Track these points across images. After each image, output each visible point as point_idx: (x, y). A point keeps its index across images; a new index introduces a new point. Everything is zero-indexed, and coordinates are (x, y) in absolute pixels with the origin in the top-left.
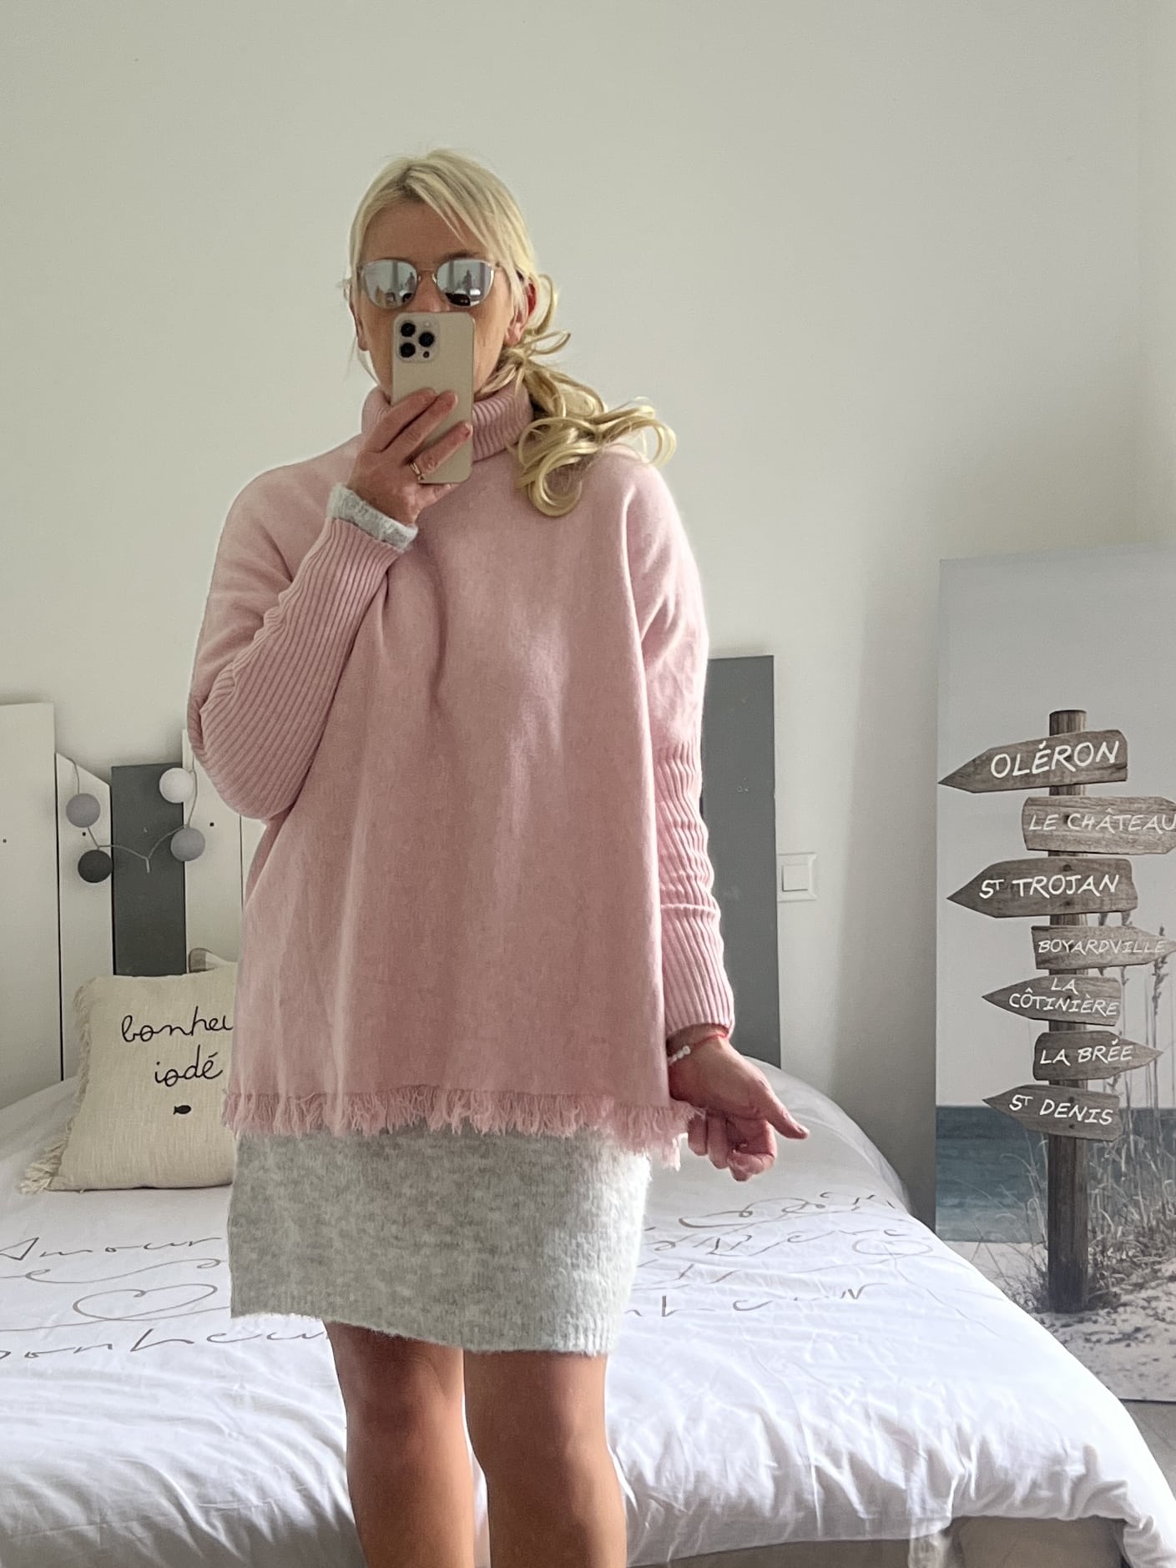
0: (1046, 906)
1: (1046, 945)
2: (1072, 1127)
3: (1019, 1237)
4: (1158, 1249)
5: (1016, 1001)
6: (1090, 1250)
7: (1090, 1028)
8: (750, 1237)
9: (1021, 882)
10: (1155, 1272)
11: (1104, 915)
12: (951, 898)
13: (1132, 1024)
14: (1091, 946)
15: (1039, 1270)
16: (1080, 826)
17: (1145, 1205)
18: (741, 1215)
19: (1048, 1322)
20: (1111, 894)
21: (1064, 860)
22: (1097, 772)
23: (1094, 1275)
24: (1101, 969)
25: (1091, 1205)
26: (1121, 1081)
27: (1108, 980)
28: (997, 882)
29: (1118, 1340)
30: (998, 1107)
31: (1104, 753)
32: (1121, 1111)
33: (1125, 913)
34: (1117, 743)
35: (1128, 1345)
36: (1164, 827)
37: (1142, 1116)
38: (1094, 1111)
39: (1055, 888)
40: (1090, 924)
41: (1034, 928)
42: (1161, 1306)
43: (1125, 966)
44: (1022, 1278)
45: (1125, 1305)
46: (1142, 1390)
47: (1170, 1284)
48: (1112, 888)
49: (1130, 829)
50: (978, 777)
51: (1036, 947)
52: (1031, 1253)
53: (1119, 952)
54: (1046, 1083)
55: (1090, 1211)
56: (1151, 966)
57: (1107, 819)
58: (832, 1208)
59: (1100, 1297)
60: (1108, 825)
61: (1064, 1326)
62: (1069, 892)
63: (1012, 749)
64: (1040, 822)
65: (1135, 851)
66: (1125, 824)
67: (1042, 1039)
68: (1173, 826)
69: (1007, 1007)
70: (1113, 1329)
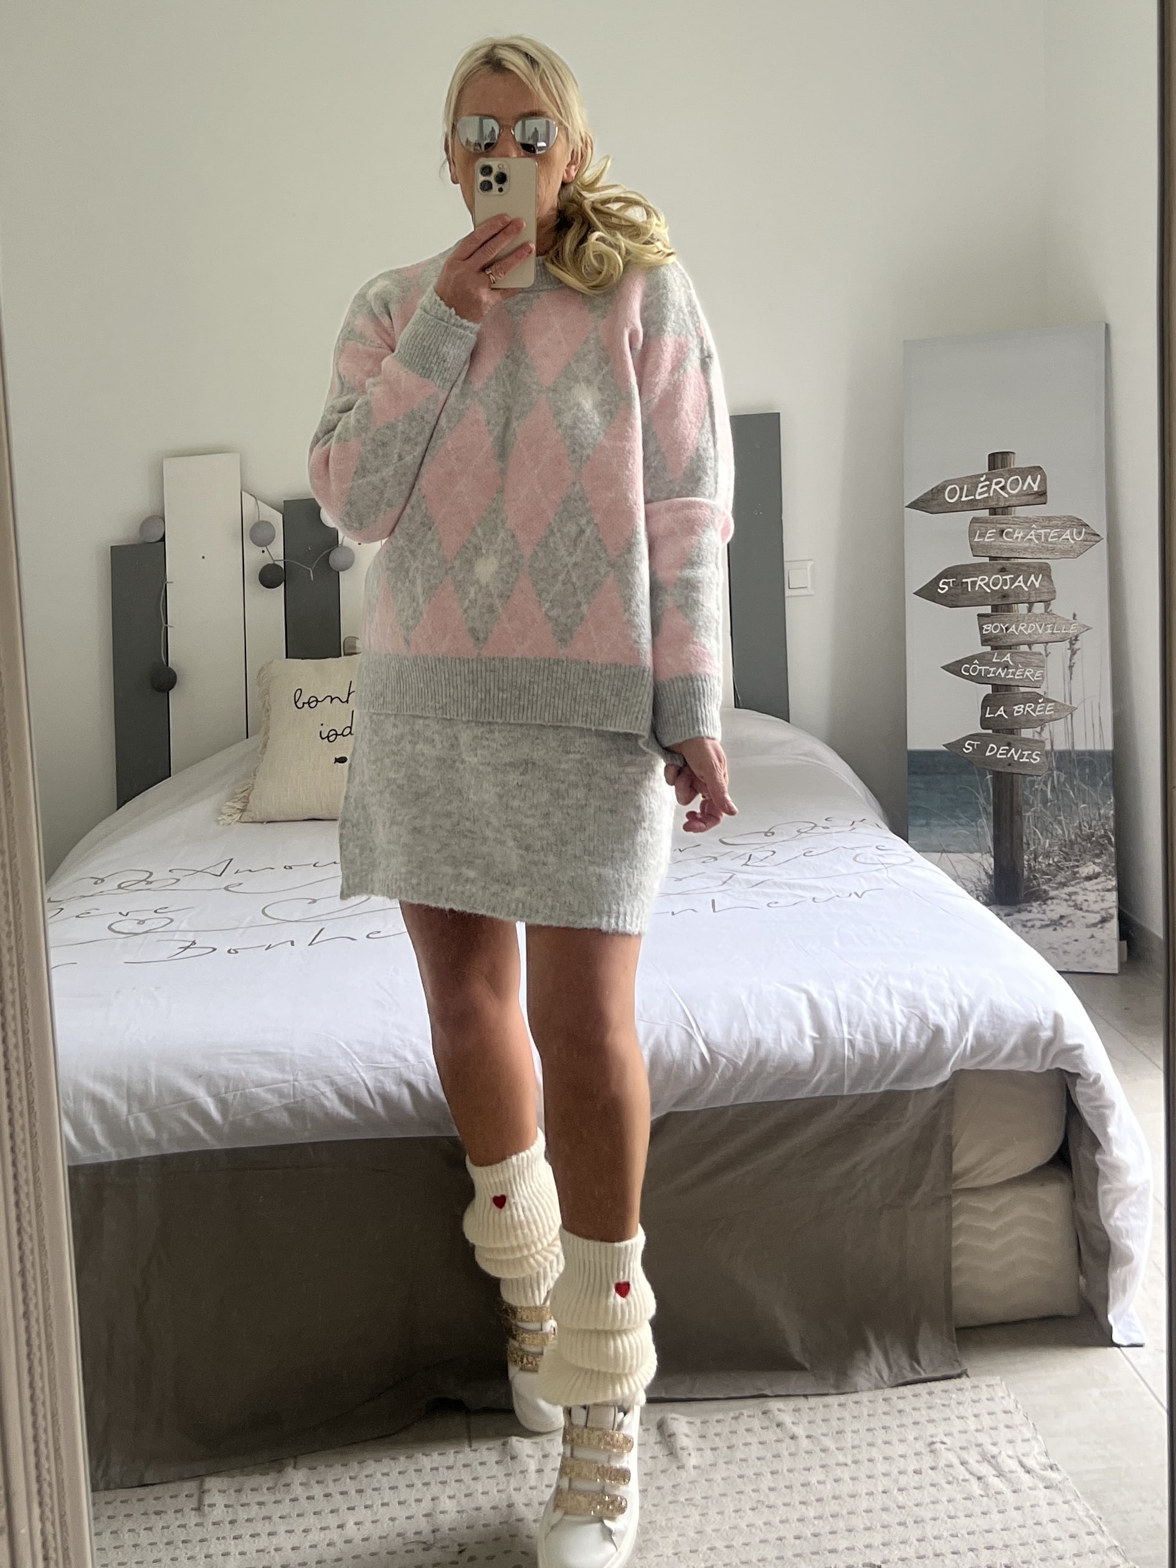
0: (987, 599)
1: (989, 628)
2: (1009, 765)
3: (970, 847)
4: (1076, 856)
5: (967, 670)
6: (1026, 857)
7: (1022, 689)
8: (774, 852)
9: (969, 580)
10: (1075, 873)
11: (1031, 604)
12: (916, 593)
13: (1053, 686)
14: (1022, 628)
15: (987, 873)
16: (1012, 538)
17: (1066, 823)
18: (766, 835)
20: (1037, 589)
21: (1001, 564)
22: (1025, 498)
23: (1029, 878)
24: (1030, 645)
25: (1026, 824)
26: (1046, 730)
27: (1035, 653)
28: (951, 580)
29: (1047, 926)
30: (954, 750)
31: (1029, 484)
32: (1047, 752)
33: (1047, 603)
34: (1039, 476)
35: (1055, 930)
36: (1075, 537)
37: (1062, 756)
38: (1026, 753)
39: (995, 585)
40: (1021, 612)
41: (979, 615)
42: (1079, 899)
43: (1047, 643)
44: (975, 880)
45: (1052, 898)
46: (1066, 964)
47: (1086, 883)
48: (1037, 585)
49: (1050, 540)
50: (935, 502)
51: (981, 629)
52: (981, 860)
53: (1043, 633)
54: (990, 731)
55: (1025, 828)
56: (1067, 644)
57: (1033, 532)
58: (835, 829)
59: (1034, 892)
60: (1033, 537)
61: (1011, 914)
62: (1005, 588)
63: (959, 481)
64: (982, 536)
65: (1053, 556)
66: (1046, 537)
67: (987, 698)
68: (1082, 537)
69: (959, 674)
70: (1044, 916)
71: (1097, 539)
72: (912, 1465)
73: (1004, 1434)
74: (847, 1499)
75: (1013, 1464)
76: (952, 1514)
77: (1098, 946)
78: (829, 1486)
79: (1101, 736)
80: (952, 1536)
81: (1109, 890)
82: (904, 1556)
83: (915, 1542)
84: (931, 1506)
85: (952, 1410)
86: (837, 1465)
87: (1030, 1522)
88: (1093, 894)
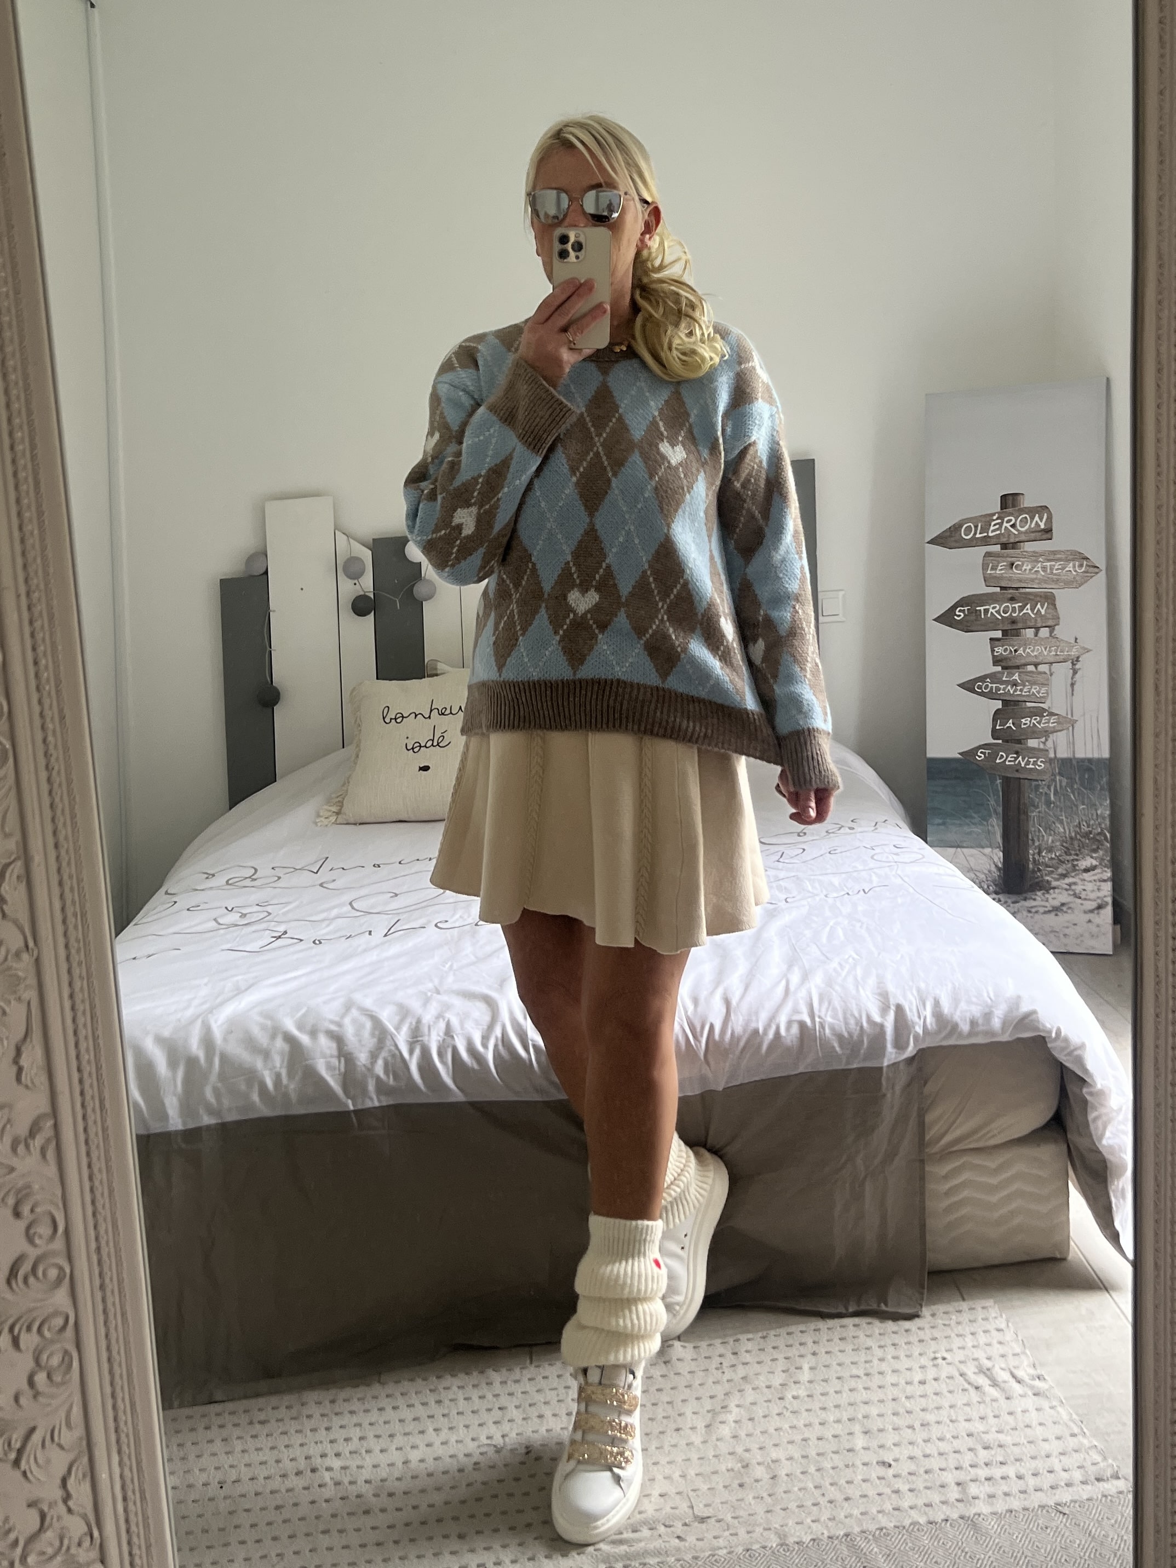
0: (998, 625)
1: (999, 650)
2: (1017, 771)
4: (1075, 851)
5: (980, 687)
6: (1031, 852)
7: (1029, 704)
8: (804, 850)
9: (982, 608)
10: (1075, 866)
11: (1037, 629)
12: (935, 620)
13: (1057, 701)
14: (1029, 650)
15: (996, 866)
16: (1021, 570)
17: (1067, 822)
18: (799, 835)
19: (1003, 900)
20: (1042, 616)
21: (1010, 593)
22: (1033, 535)
23: (1034, 868)
24: (1036, 665)
25: (1031, 823)
26: (1050, 740)
27: (1041, 673)
28: (966, 608)
29: (1050, 912)
30: (968, 758)
31: (1037, 521)
33: (1052, 628)
34: (1046, 515)
35: (1057, 915)
36: (1077, 569)
38: (1032, 760)
39: (1005, 612)
40: (1028, 636)
41: (991, 639)
42: (1078, 888)
43: (1051, 663)
45: (1054, 888)
47: (1085, 874)
48: (1043, 612)
49: (1055, 572)
50: (952, 539)
51: (993, 651)
52: (991, 854)
53: (1048, 654)
54: (1000, 741)
55: (1030, 826)
56: (1069, 664)
57: (1039, 565)
58: (860, 829)
59: (1037, 883)
60: (1040, 569)
61: (1014, 902)
62: (1014, 615)
63: (975, 521)
64: (993, 569)
65: (1058, 587)
66: (1051, 569)
67: (997, 712)
68: (1083, 569)
69: (973, 691)
70: (1046, 904)
71: (1096, 570)
72: (918, 1377)
73: (996, 1350)
74: (862, 1405)
75: (1006, 1376)
76: (954, 1418)
77: (1094, 930)
78: (845, 1395)
79: (1099, 745)
80: (953, 1437)
81: (1104, 881)
82: (912, 1455)
83: (922, 1443)
84: (936, 1411)
85: (952, 1330)
86: (851, 1377)
87: (1021, 1425)
88: (1090, 884)
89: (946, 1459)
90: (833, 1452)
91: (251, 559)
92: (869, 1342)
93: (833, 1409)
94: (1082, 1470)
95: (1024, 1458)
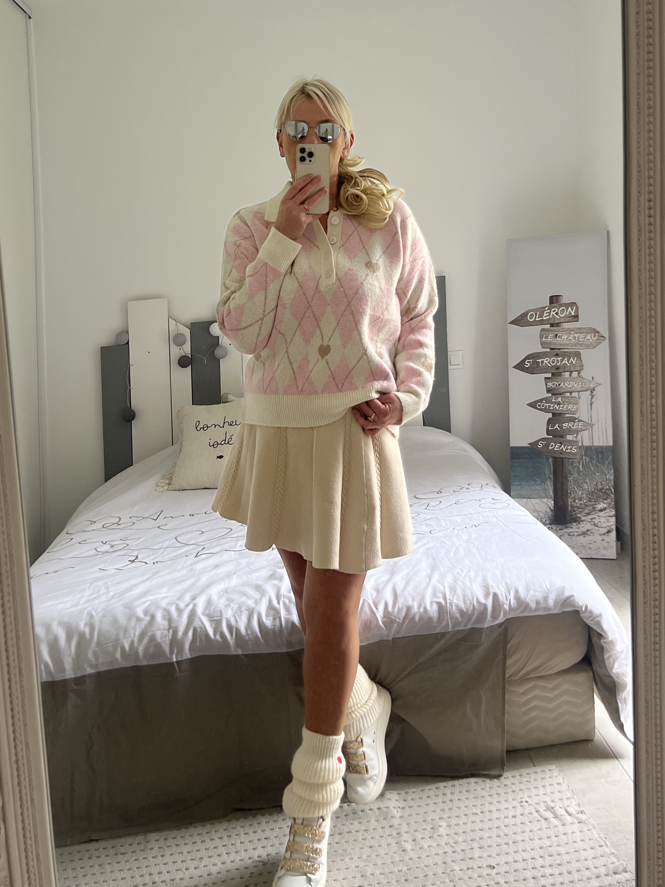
0: (549, 370)
1: (550, 384)
2: (561, 453)
5: (539, 406)
6: (569, 500)
7: (567, 415)
8: (441, 502)
9: (540, 360)
10: (594, 508)
11: (571, 372)
12: (513, 367)
13: (583, 414)
14: (567, 384)
15: (550, 508)
16: (561, 339)
17: (589, 483)
18: (438, 493)
19: (554, 528)
20: (574, 365)
21: (556, 352)
22: (568, 319)
23: (571, 509)
24: (571, 393)
25: (569, 483)
26: (579, 436)
27: (573, 397)
28: (531, 360)
29: (581, 535)
30: (534, 447)
31: (570, 311)
32: (580, 447)
33: (579, 372)
34: (575, 307)
35: (584, 537)
38: (569, 447)
39: (553, 363)
40: (566, 376)
41: (545, 378)
42: (596, 521)
43: (579, 392)
44: (544, 512)
45: (583, 521)
46: (589, 554)
47: (600, 513)
48: (574, 362)
49: (580, 340)
50: (522, 321)
51: (546, 385)
52: (547, 502)
53: (577, 386)
54: (551, 437)
55: (569, 485)
56: (589, 392)
57: (572, 336)
58: (473, 489)
59: (573, 518)
60: (572, 338)
61: (560, 530)
62: (558, 364)
63: (535, 310)
64: (546, 338)
65: (582, 348)
66: (578, 338)
67: (549, 420)
68: (596, 338)
69: (536, 408)
70: (578, 530)
71: (604, 339)
72: (512, 813)
73: (557, 796)
74: (479, 831)
75: (562, 812)
76: (532, 838)
77: (606, 545)
78: (469, 825)
79: (607, 438)
80: (532, 850)
81: (611, 516)
82: (507, 861)
83: (513, 853)
84: (522, 834)
85: (532, 784)
86: (473, 814)
87: (571, 841)
88: (603, 519)
89: (527, 863)
90: (461, 860)
91: (119, 335)
92: (483, 793)
93: (462, 834)
94: (605, 867)
95: (572, 862)
